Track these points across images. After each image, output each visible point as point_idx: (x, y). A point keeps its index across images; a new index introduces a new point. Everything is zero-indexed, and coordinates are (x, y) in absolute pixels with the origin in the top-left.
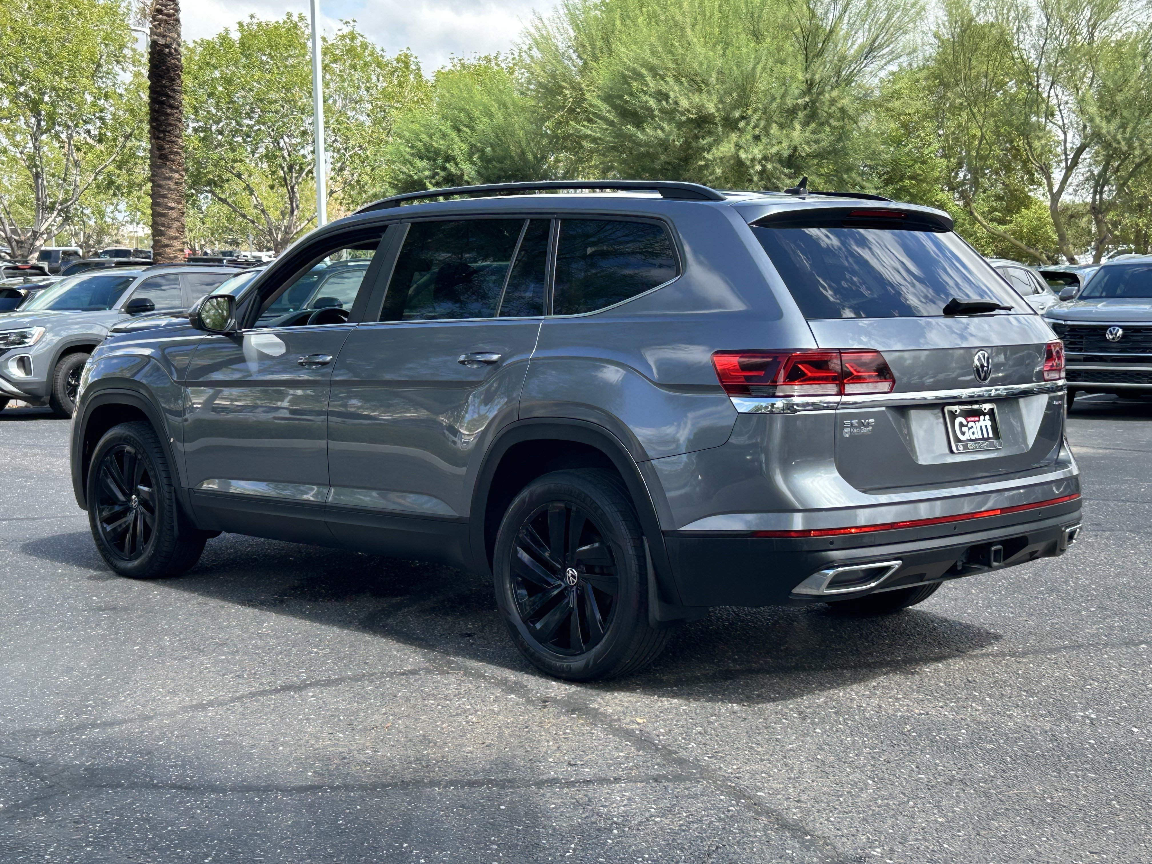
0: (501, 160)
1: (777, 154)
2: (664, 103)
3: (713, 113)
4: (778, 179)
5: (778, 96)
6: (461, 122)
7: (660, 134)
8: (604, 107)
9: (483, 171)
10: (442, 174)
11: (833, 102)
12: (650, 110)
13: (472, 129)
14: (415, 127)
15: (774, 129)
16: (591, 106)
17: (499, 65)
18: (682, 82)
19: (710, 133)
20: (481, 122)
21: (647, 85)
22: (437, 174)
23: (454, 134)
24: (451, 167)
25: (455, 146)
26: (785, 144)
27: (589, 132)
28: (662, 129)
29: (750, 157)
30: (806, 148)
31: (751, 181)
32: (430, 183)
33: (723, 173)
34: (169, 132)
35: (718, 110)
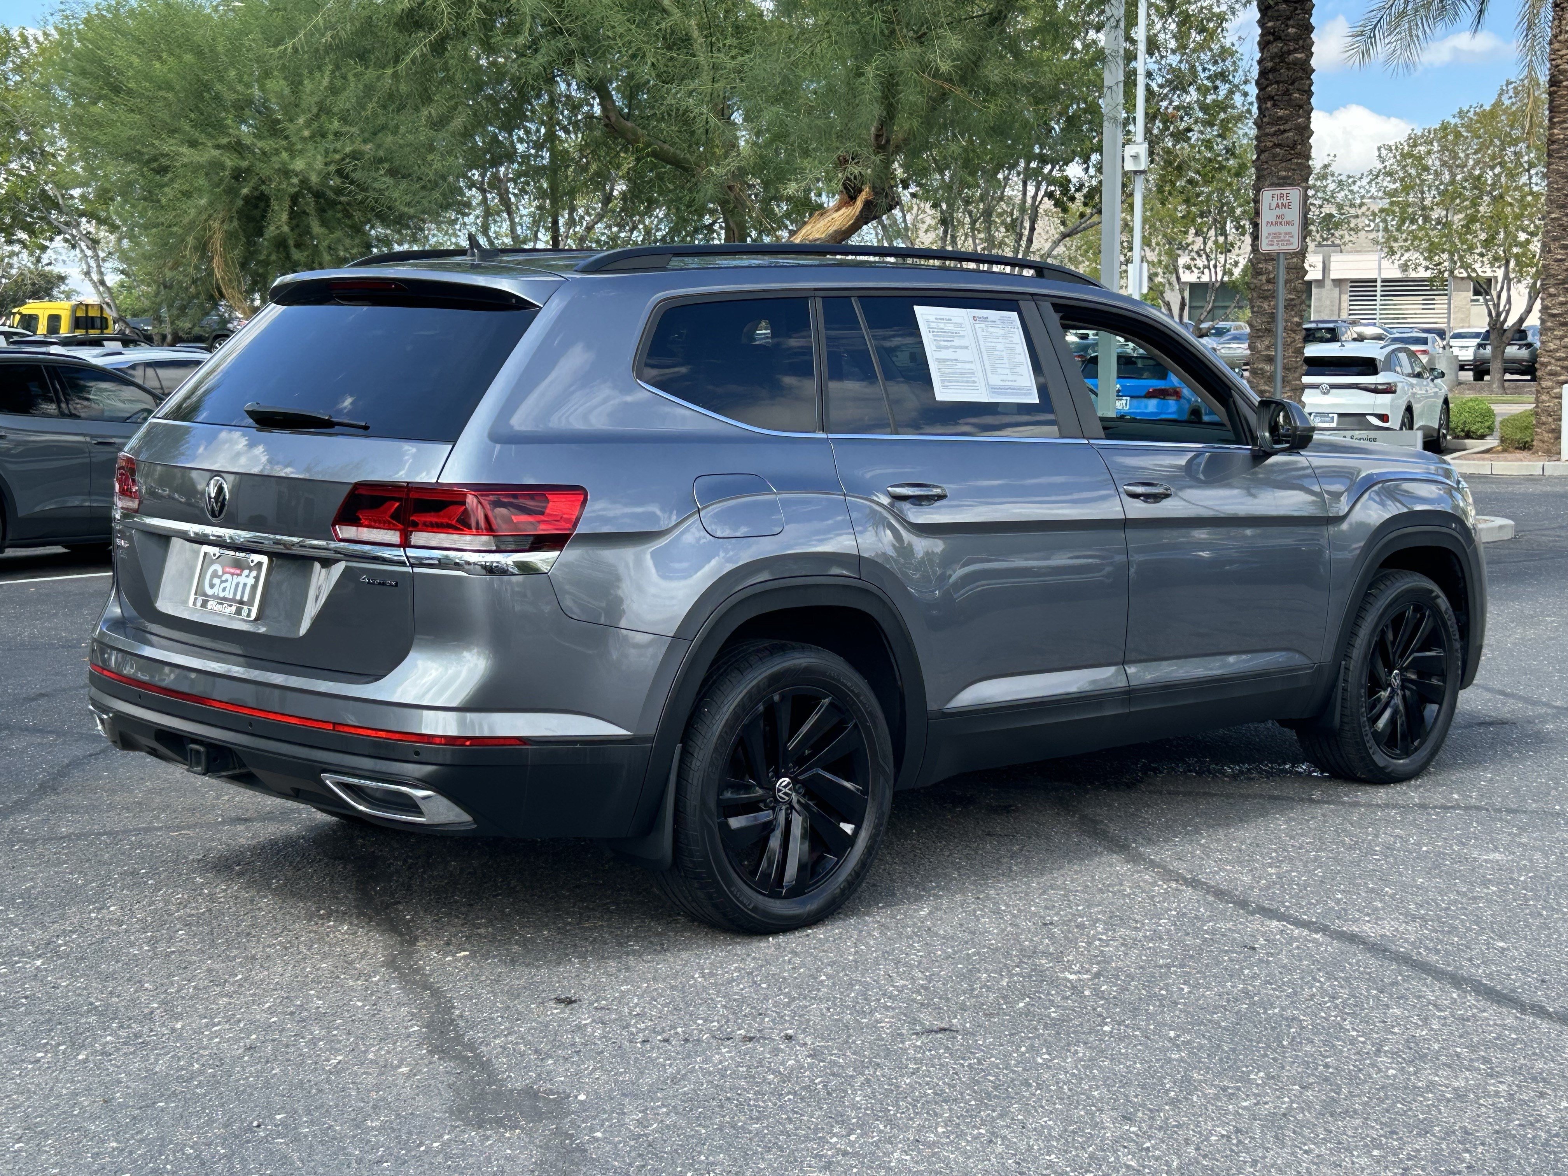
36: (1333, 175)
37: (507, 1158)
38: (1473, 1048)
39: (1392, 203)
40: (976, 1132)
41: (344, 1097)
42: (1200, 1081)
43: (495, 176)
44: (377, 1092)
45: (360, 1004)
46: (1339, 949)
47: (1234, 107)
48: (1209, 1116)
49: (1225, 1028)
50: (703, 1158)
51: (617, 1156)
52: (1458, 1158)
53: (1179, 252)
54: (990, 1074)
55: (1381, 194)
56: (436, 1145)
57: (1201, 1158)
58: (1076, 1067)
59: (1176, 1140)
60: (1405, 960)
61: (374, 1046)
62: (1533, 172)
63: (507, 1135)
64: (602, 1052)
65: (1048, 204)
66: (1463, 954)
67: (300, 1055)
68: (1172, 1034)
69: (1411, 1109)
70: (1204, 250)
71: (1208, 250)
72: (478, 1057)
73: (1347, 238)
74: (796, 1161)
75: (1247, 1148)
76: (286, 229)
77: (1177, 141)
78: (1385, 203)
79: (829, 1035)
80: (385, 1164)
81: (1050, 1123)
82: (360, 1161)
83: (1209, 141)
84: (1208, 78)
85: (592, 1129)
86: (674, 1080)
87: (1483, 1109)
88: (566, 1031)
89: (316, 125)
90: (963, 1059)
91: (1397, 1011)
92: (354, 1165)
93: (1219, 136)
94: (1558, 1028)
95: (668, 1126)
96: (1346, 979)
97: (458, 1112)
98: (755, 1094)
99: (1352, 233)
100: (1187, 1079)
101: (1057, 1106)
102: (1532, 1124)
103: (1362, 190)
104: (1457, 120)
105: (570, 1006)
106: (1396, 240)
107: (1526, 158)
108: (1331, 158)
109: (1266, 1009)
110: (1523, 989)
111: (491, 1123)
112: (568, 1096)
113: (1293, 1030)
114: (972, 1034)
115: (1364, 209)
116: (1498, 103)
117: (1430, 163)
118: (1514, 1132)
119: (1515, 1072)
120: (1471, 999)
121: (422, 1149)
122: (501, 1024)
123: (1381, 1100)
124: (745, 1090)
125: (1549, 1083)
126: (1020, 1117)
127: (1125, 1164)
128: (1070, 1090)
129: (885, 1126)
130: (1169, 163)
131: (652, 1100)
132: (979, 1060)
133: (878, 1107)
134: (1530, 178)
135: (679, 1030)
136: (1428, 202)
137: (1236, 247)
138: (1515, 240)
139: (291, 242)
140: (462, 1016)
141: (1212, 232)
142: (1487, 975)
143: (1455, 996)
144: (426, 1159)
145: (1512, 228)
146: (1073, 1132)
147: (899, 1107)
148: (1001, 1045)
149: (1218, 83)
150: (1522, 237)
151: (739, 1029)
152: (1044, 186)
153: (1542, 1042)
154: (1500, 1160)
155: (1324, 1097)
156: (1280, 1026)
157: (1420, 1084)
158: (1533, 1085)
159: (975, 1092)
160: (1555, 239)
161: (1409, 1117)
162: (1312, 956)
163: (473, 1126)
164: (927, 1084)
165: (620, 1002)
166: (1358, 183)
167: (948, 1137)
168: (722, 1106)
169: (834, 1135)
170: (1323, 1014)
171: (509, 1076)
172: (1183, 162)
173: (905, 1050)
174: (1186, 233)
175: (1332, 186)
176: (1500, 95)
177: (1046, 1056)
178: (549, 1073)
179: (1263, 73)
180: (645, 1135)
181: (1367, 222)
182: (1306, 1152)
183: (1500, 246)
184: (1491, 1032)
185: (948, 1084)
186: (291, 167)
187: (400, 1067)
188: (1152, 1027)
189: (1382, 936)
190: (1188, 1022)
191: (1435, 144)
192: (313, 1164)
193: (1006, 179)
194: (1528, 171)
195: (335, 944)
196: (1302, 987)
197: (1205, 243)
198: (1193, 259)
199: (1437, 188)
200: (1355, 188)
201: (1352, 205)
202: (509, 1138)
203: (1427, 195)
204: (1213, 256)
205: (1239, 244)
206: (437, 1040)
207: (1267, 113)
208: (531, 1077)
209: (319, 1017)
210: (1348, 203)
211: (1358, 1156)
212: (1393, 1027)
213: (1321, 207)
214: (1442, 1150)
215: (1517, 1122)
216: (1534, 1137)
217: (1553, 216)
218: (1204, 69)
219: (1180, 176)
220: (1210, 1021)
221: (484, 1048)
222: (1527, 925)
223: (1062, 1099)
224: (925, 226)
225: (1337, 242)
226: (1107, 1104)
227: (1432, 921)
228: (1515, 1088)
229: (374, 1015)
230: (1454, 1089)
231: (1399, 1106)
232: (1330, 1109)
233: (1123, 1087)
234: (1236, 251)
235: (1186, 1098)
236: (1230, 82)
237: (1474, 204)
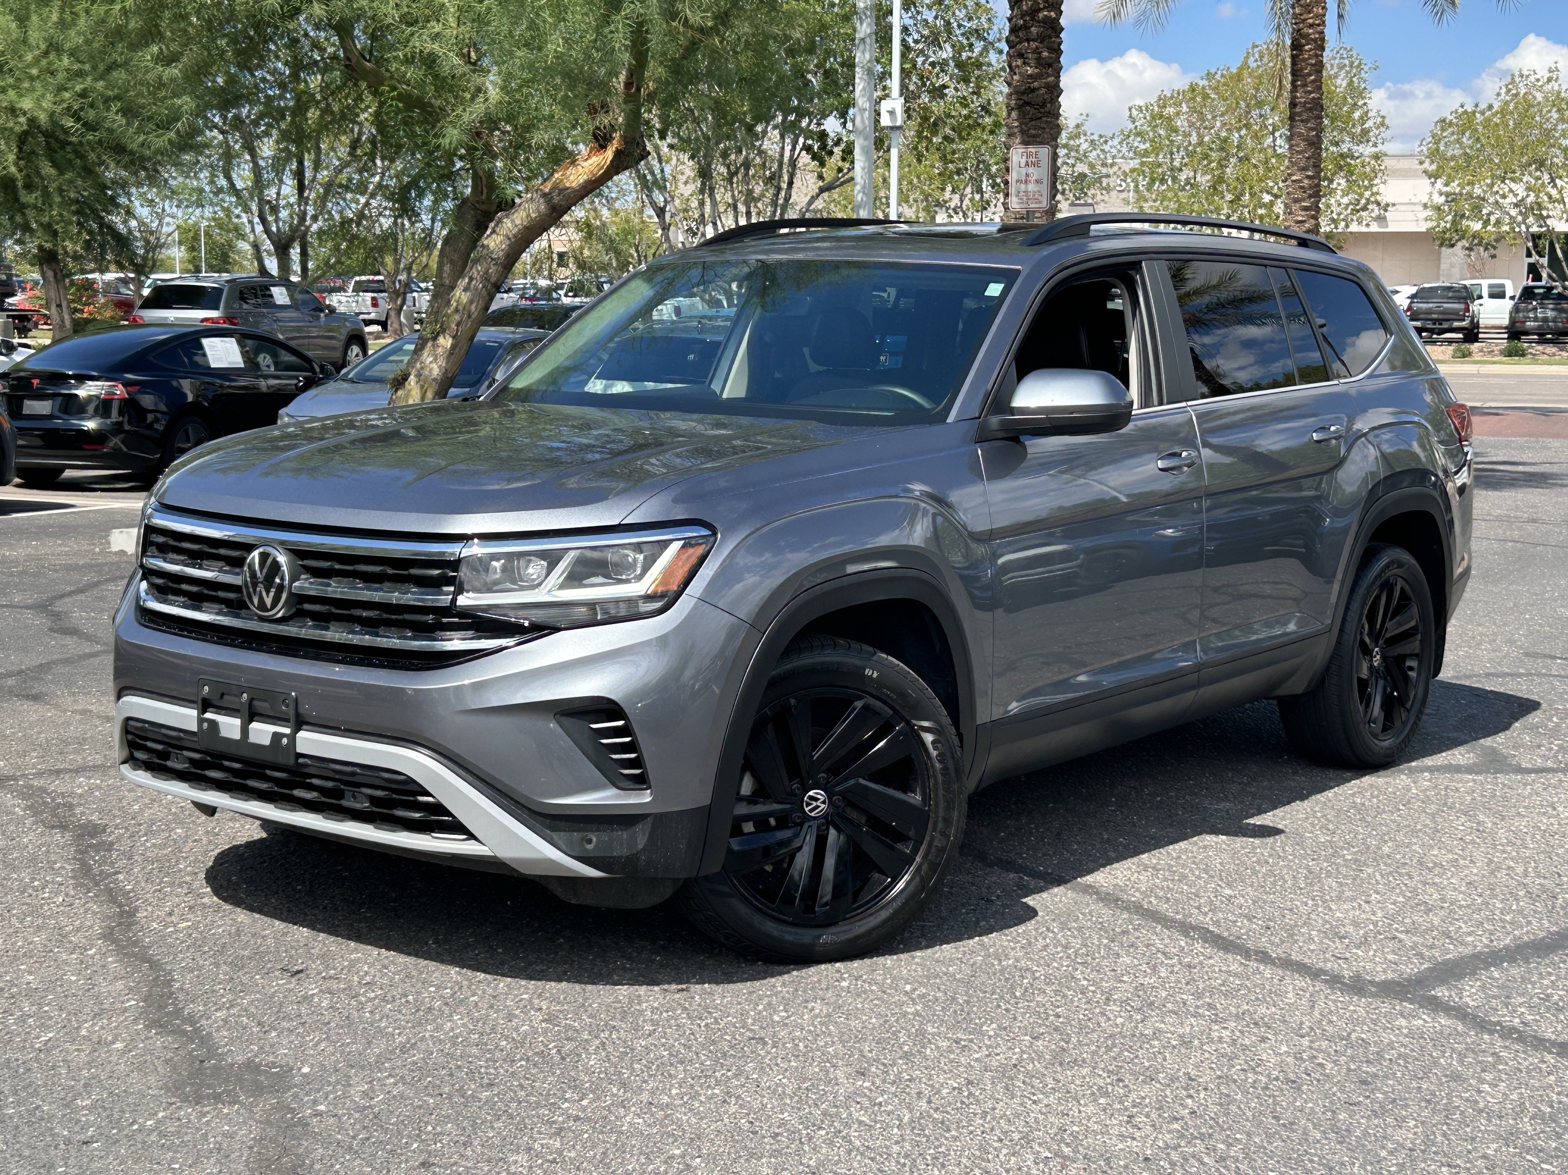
36: (1085, 135)
37: (224, 1135)
38: (1198, 995)
39: (1142, 164)
40: (710, 1092)
41: (54, 1076)
42: (933, 1034)
43: (237, 117)
44: (89, 1070)
45: (73, 978)
46: (1073, 899)
47: (989, 65)
48: (941, 1069)
49: (959, 981)
50: (430, 1128)
51: (340, 1129)
52: (1181, 1105)
53: (937, 209)
54: (726, 1034)
55: (1131, 154)
56: (149, 1123)
57: (932, 1111)
58: (813, 1024)
59: (908, 1094)
60: (1137, 909)
61: (86, 1021)
62: (1277, 134)
63: (225, 1111)
64: (329, 1023)
65: (805, 158)
66: (1192, 902)
67: (8, 1033)
68: (908, 988)
69: (1137, 1057)
70: (961, 207)
71: (965, 208)
72: (196, 1031)
73: (1099, 197)
74: (526, 1128)
75: (978, 1101)
76: (13, 169)
77: (933, 99)
78: (1135, 163)
79: (565, 998)
80: (95, 1145)
81: (785, 1081)
82: (68, 1142)
83: (964, 98)
84: (963, 35)
85: (315, 1102)
86: (403, 1049)
87: (1207, 1055)
88: (292, 1002)
89: (44, 62)
90: (700, 1019)
91: (1128, 960)
92: (62, 1146)
93: (974, 93)
94: (1281, 973)
95: (395, 1097)
96: (1080, 929)
97: (174, 1088)
98: (486, 1062)
99: (1104, 192)
100: (921, 1032)
101: (793, 1064)
102: (1253, 1069)
103: (1113, 150)
104: (1205, 83)
105: (297, 977)
106: (1146, 201)
107: (1271, 121)
108: (1084, 117)
109: (1000, 961)
110: (1248, 936)
111: (209, 1099)
112: (292, 1069)
113: (1026, 981)
114: (710, 993)
115: (1115, 169)
116: (1245, 66)
117: (1179, 123)
118: (1235, 1077)
119: (1238, 1017)
120: (1198, 946)
121: (135, 1127)
122: (223, 996)
123: (1109, 1049)
124: (477, 1057)
125: (1269, 1028)
126: (755, 1076)
127: (857, 1120)
128: (806, 1047)
129: (619, 1090)
130: (925, 119)
131: (380, 1070)
132: (715, 1018)
133: (612, 1070)
134: (1274, 140)
135: (410, 998)
136: (1177, 164)
137: (992, 205)
138: (1259, 202)
139: (20, 184)
140: (182, 989)
141: (969, 190)
142: (1214, 923)
143: (1182, 943)
144: (139, 1137)
145: (1256, 189)
146: (807, 1089)
147: (633, 1070)
148: (739, 1003)
149: (973, 40)
150: (1267, 198)
151: (473, 996)
152: (801, 140)
153: (1264, 988)
154: (1221, 1105)
155: (1054, 1047)
156: (1014, 977)
157: (1146, 1032)
158: (1255, 1030)
159: (710, 1052)
160: (1296, 201)
161: (1135, 1065)
162: (1047, 907)
163: (190, 1102)
164: (663, 1045)
165: (349, 971)
166: (1110, 143)
167: (682, 1098)
168: (451, 1075)
169: (566, 1100)
170: (1055, 965)
171: (229, 1051)
172: (939, 118)
173: (641, 1012)
174: (943, 189)
175: (1085, 146)
176: (1247, 58)
177: (783, 1014)
178: (272, 1046)
179: (1013, 30)
180: (370, 1107)
181: (1119, 182)
182: (1034, 1102)
183: (1244, 207)
184: (1217, 978)
185: (684, 1045)
186: (19, 106)
187: (114, 1043)
188: (889, 981)
189: (1115, 885)
190: (924, 976)
191: (1184, 105)
192: (18, 1146)
193: (765, 132)
194: (1273, 133)
195: (49, 917)
196: (1036, 938)
197: (962, 201)
198: (950, 216)
199: (1186, 149)
200: (1106, 148)
201: (1104, 165)
202: (228, 1114)
203: (1176, 156)
204: (969, 214)
205: (994, 202)
206: (154, 1014)
207: (1017, 71)
208: (252, 1051)
209: (30, 993)
210: (1100, 163)
211: (1086, 1105)
212: (1123, 975)
213: (1073, 166)
214: (1166, 1096)
215: (1239, 1067)
216: (1255, 1082)
217: (1294, 178)
218: (959, 26)
219: (935, 133)
220: (945, 974)
221: (204, 1022)
222: (1255, 873)
223: (797, 1056)
224: (684, 178)
225: (1090, 201)
226: (842, 1059)
227: (1164, 870)
228: (1238, 1034)
229: (89, 990)
230: (1179, 1036)
231: (1126, 1053)
232: (1059, 1058)
233: (858, 1042)
234: (992, 209)
235: (920, 1052)
236: (985, 39)
237: (1221, 166)
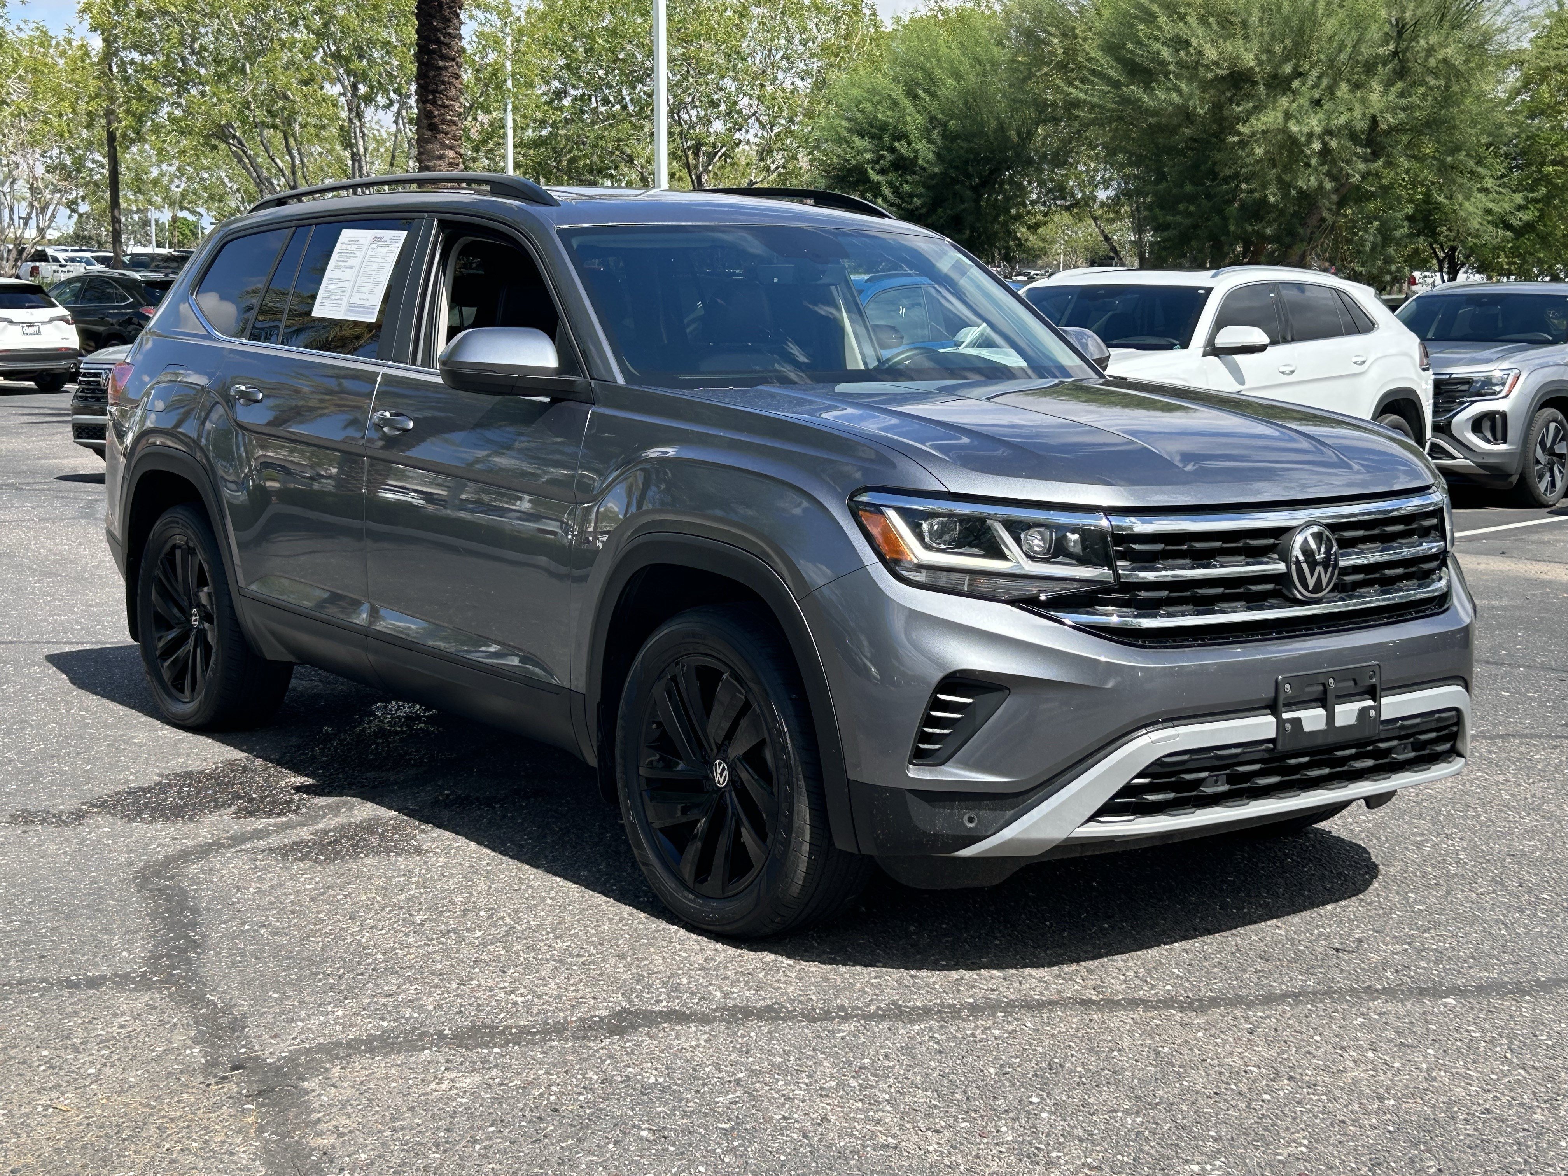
0: (969, 137)
1: (1347, 125)
2: (1182, 53)
3: (1252, 69)
4: (1348, 162)
5: (1349, 43)
6: (918, 85)
7: (1175, 97)
8: (1104, 60)
9: (944, 152)
10: (890, 157)
11: (1430, 51)
12: (1163, 63)
13: (932, 94)
14: (855, 92)
15: (1343, 90)
16: (1089, 60)
17: (991, 8)
18: (1210, 25)
19: (1248, 97)
20: (944, 85)
21: (1160, 29)
22: (882, 156)
23: (907, 103)
24: (901, 147)
25: (908, 118)
26: (1357, 113)
27: (1082, 96)
28: (1179, 91)
29: (1306, 130)
30: (1389, 116)
31: (1308, 165)
32: (873, 169)
33: (1265, 153)
34: (440, 93)
35: (1260, 63)
